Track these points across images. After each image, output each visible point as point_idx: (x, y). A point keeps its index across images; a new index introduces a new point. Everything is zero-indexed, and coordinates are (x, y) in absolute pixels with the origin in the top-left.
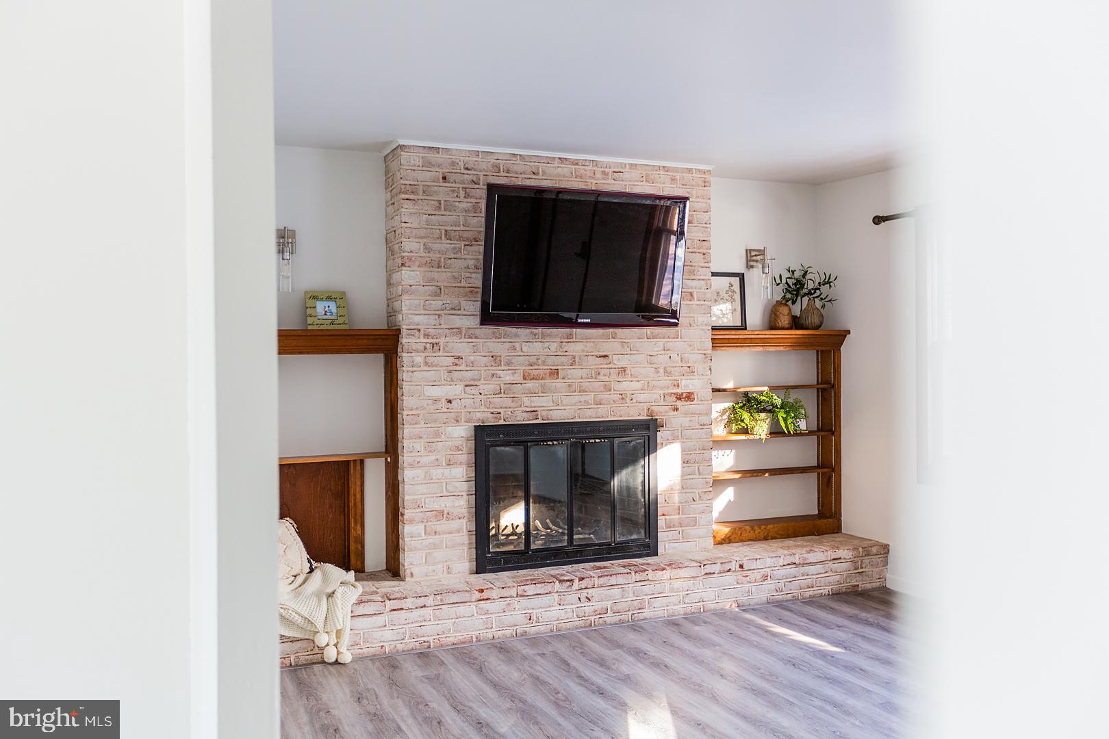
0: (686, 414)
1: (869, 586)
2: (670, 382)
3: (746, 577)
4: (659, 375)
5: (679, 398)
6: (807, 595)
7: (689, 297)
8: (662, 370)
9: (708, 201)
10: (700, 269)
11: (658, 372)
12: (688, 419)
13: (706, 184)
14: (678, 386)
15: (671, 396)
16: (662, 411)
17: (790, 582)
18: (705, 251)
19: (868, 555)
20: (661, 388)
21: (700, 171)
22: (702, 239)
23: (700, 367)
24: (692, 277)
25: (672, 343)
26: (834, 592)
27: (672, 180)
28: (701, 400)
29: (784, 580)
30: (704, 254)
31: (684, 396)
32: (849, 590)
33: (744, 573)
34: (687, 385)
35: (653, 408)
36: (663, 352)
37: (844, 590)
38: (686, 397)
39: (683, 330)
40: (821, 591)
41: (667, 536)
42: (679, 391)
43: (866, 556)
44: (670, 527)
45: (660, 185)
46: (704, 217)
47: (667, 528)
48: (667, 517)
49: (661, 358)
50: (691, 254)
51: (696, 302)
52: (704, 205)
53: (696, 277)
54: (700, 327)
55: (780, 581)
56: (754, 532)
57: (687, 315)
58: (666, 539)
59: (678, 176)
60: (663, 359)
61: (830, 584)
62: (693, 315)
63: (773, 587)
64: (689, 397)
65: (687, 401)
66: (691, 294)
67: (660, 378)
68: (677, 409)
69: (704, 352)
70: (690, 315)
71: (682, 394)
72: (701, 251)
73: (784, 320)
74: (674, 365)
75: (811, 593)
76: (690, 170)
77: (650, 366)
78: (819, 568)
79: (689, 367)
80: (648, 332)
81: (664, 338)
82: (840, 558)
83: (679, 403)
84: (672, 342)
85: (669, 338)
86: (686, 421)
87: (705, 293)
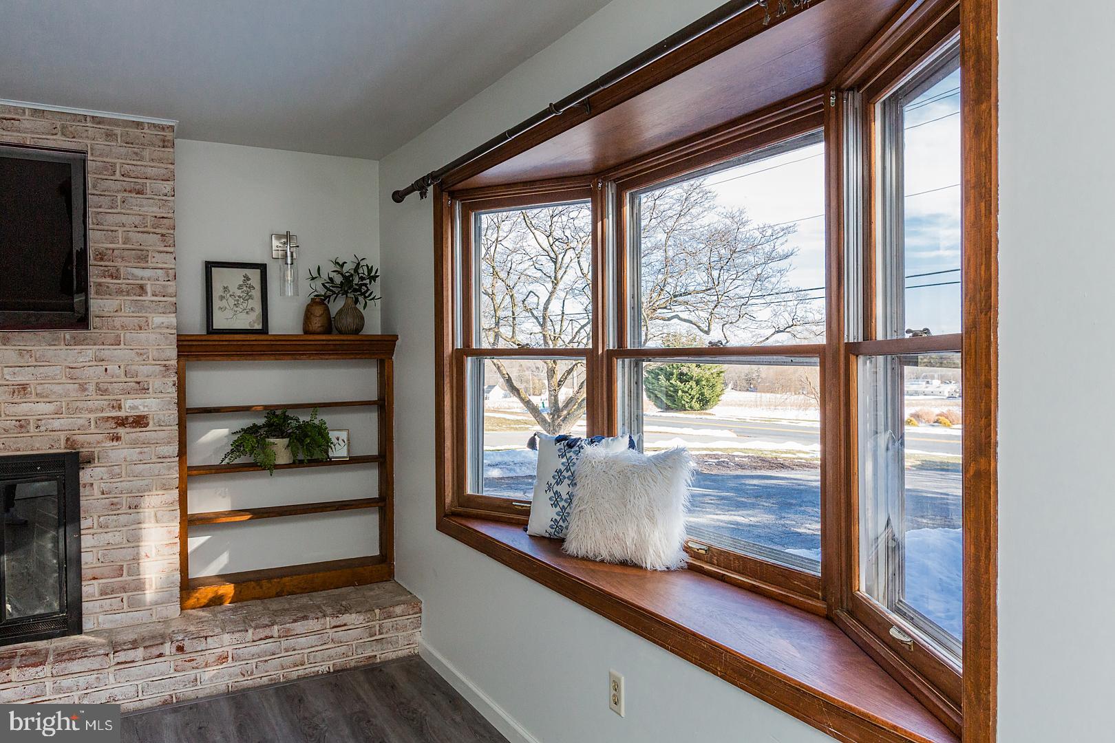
0: (134, 444)
1: (392, 656)
2: (105, 402)
3: (189, 661)
4: (86, 393)
5: (122, 422)
6: (294, 675)
7: (138, 291)
8: (92, 387)
9: (170, 166)
10: (156, 255)
11: (85, 390)
12: (138, 450)
13: (166, 143)
14: (120, 408)
15: (107, 421)
16: (90, 440)
17: (266, 661)
18: (164, 231)
19: (390, 617)
20: (91, 411)
21: (155, 126)
22: (158, 215)
23: (155, 383)
24: (142, 265)
25: (107, 352)
26: (337, 668)
27: (107, 135)
28: (160, 426)
29: (257, 660)
30: (163, 235)
31: (131, 420)
32: (363, 663)
33: (187, 657)
34: (132, 405)
35: (75, 437)
36: (95, 363)
37: (353, 664)
38: (133, 422)
39: (128, 335)
40: (317, 669)
41: (101, 606)
42: (122, 414)
43: (385, 619)
44: (107, 594)
45: (89, 142)
46: (166, 187)
47: (101, 595)
48: (101, 581)
49: (90, 372)
50: (140, 234)
51: (149, 297)
52: (164, 171)
53: (150, 264)
54: (158, 330)
55: (248, 662)
56: (261, 588)
57: (135, 315)
58: (98, 610)
59: (118, 131)
60: (93, 374)
61: (330, 658)
62: (144, 315)
63: (237, 670)
64: (140, 421)
65: (134, 427)
66: (142, 287)
67: (89, 398)
68: (118, 438)
69: (166, 362)
70: (140, 315)
71: (127, 418)
72: (157, 231)
73: (317, 324)
74: (113, 380)
75: (301, 673)
76: (139, 125)
77: (71, 381)
78: (312, 639)
79: (139, 383)
80: (68, 336)
81: (95, 344)
82: (345, 625)
83: (121, 431)
84: (109, 349)
85: (103, 344)
86: (133, 454)
87: (164, 286)
